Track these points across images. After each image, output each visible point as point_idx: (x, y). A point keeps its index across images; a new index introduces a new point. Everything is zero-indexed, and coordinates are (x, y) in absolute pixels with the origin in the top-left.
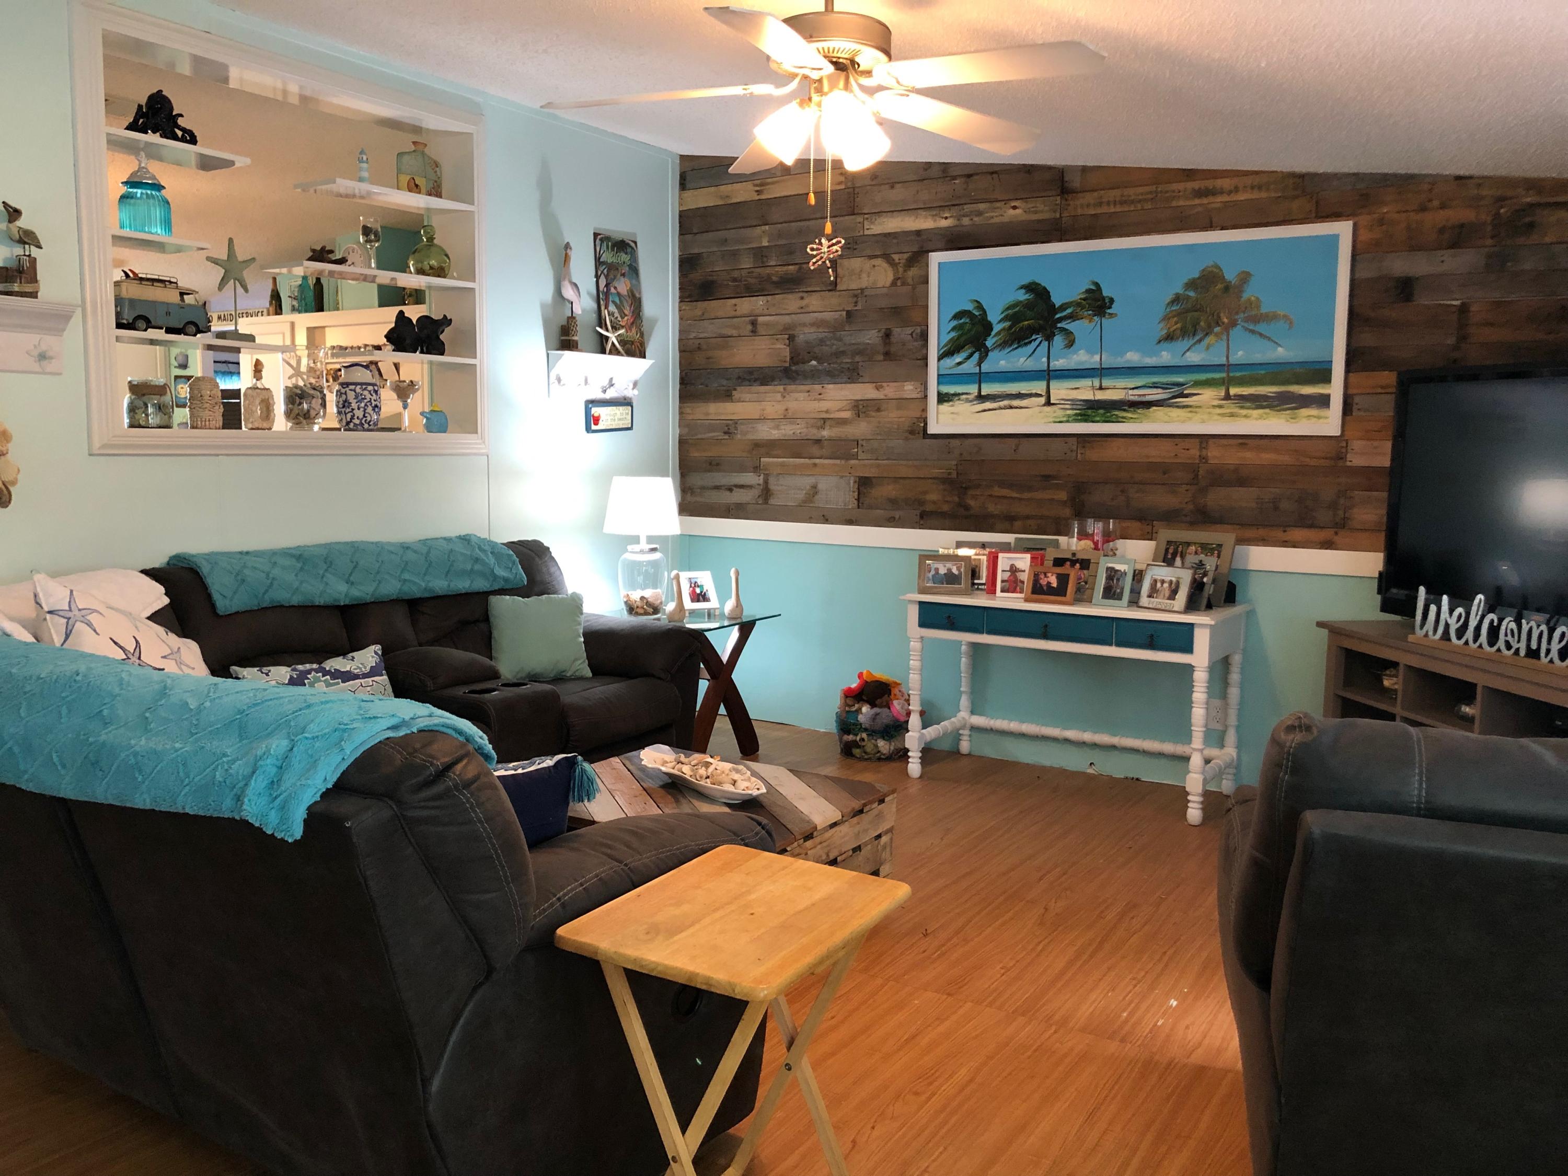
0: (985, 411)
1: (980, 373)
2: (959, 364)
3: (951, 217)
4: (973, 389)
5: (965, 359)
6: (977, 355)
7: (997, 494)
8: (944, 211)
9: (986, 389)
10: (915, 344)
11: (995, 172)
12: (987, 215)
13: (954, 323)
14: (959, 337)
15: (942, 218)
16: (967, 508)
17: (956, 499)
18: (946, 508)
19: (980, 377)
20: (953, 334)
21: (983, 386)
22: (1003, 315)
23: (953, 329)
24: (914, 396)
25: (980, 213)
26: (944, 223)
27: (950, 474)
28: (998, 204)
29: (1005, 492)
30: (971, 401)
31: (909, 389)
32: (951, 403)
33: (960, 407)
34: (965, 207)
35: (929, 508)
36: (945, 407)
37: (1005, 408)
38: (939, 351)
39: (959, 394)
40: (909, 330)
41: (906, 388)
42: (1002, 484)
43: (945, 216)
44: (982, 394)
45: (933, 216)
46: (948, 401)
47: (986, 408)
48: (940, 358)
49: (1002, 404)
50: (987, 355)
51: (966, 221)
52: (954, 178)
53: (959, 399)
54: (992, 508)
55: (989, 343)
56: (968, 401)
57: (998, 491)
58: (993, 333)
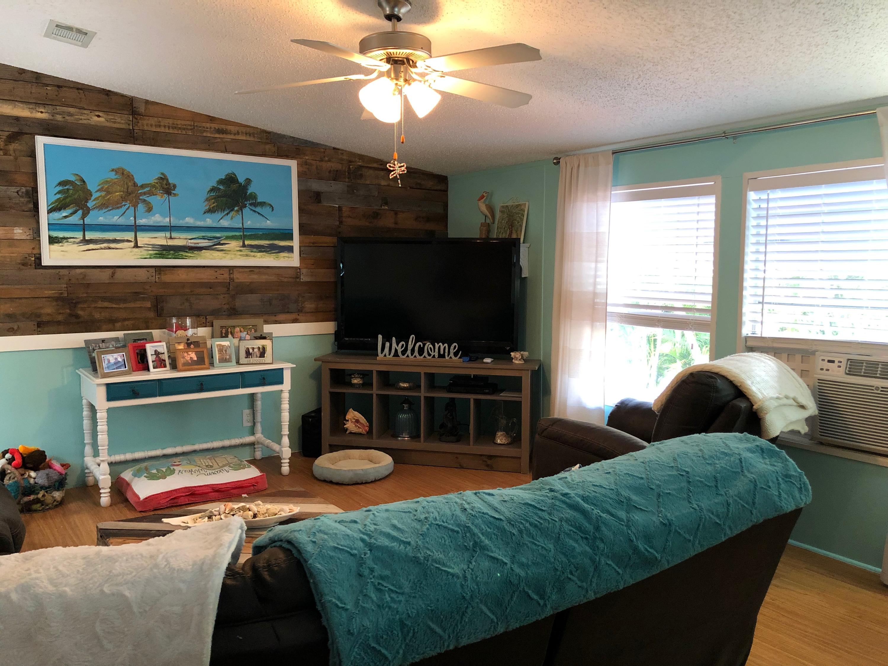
0: (89, 250)
1: (84, 224)
2: (66, 217)
3: (46, 112)
4: (79, 235)
5: (71, 214)
6: (80, 212)
7: (99, 306)
8: (39, 107)
9: (89, 235)
10: (22, 200)
11: (81, 89)
12: (77, 117)
13: (60, 188)
14: (65, 198)
15: (39, 112)
16: (77, 317)
17: (68, 311)
18: (60, 318)
19: (84, 226)
20: (59, 196)
21: (86, 233)
22: (99, 187)
23: (59, 192)
24: (23, 237)
25: (70, 115)
26: (39, 115)
27: (61, 294)
28: (85, 112)
29: (106, 304)
30: (77, 243)
31: (19, 232)
32: (61, 244)
33: (66, 246)
34: (58, 108)
35: (45, 319)
36: (56, 247)
37: (105, 248)
38: (48, 206)
39: (67, 238)
40: (14, 189)
41: (15, 232)
42: (104, 299)
43: (40, 110)
44: (86, 238)
45: (29, 108)
46: (58, 242)
47: (90, 248)
48: (49, 212)
49: (103, 246)
50: (89, 213)
51: (59, 118)
52: (47, 85)
53: (67, 242)
54: (97, 316)
55: (90, 204)
56: (74, 243)
57: (100, 304)
58: (93, 198)
